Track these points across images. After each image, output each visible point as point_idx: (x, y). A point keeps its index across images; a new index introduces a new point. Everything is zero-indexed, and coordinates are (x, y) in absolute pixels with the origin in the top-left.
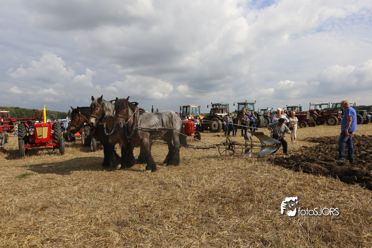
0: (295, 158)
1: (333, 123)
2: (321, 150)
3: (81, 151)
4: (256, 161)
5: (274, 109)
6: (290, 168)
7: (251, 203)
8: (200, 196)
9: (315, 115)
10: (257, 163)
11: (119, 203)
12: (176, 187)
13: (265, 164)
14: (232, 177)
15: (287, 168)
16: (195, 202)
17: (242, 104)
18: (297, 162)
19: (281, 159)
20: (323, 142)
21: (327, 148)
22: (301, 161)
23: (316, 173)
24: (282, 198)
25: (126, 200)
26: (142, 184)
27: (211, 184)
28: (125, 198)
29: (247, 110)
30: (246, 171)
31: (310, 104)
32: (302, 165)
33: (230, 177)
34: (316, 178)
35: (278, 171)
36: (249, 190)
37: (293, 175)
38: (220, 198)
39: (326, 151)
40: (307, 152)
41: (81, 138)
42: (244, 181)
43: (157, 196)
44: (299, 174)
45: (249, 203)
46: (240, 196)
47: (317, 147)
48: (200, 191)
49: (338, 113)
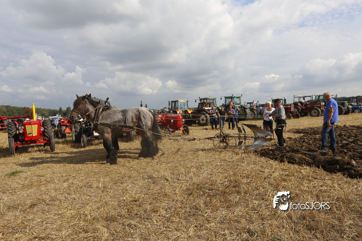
0: (280, 149)
1: (316, 115)
2: (305, 141)
3: (71, 147)
4: (242, 153)
5: (259, 102)
6: (276, 159)
7: (238, 195)
8: (188, 189)
9: (299, 107)
10: (243, 155)
11: (108, 199)
12: (165, 181)
13: (252, 156)
14: (219, 169)
15: (272, 159)
16: (183, 195)
17: (229, 98)
18: (282, 153)
19: (267, 150)
20: (307, 133)
21: (311, 139)
22: (286, 152)
23: (300, 164)
24: (268, 189)
25: (115, 195)
26: (132, 179)
27: (199, 176)
28: (115, 193)
29: (234, 103)
30: (233, 163)
31: (294, 96)
32: (287, 156)
33: (217, 170)
34: (301, 168)
35: (263, 163)
36: (235, 182)
37: (278, 166)
38: (208, 191)
39: (309, 142)
40: (292, 143)
41: (71, 134)
42: (231, 173)
43: (146, 191)
44: (284, 165)
45: (236, 194)
46: (227, 188)
47: (301, 138)
48: (188, 185)
49: (321, 104)
